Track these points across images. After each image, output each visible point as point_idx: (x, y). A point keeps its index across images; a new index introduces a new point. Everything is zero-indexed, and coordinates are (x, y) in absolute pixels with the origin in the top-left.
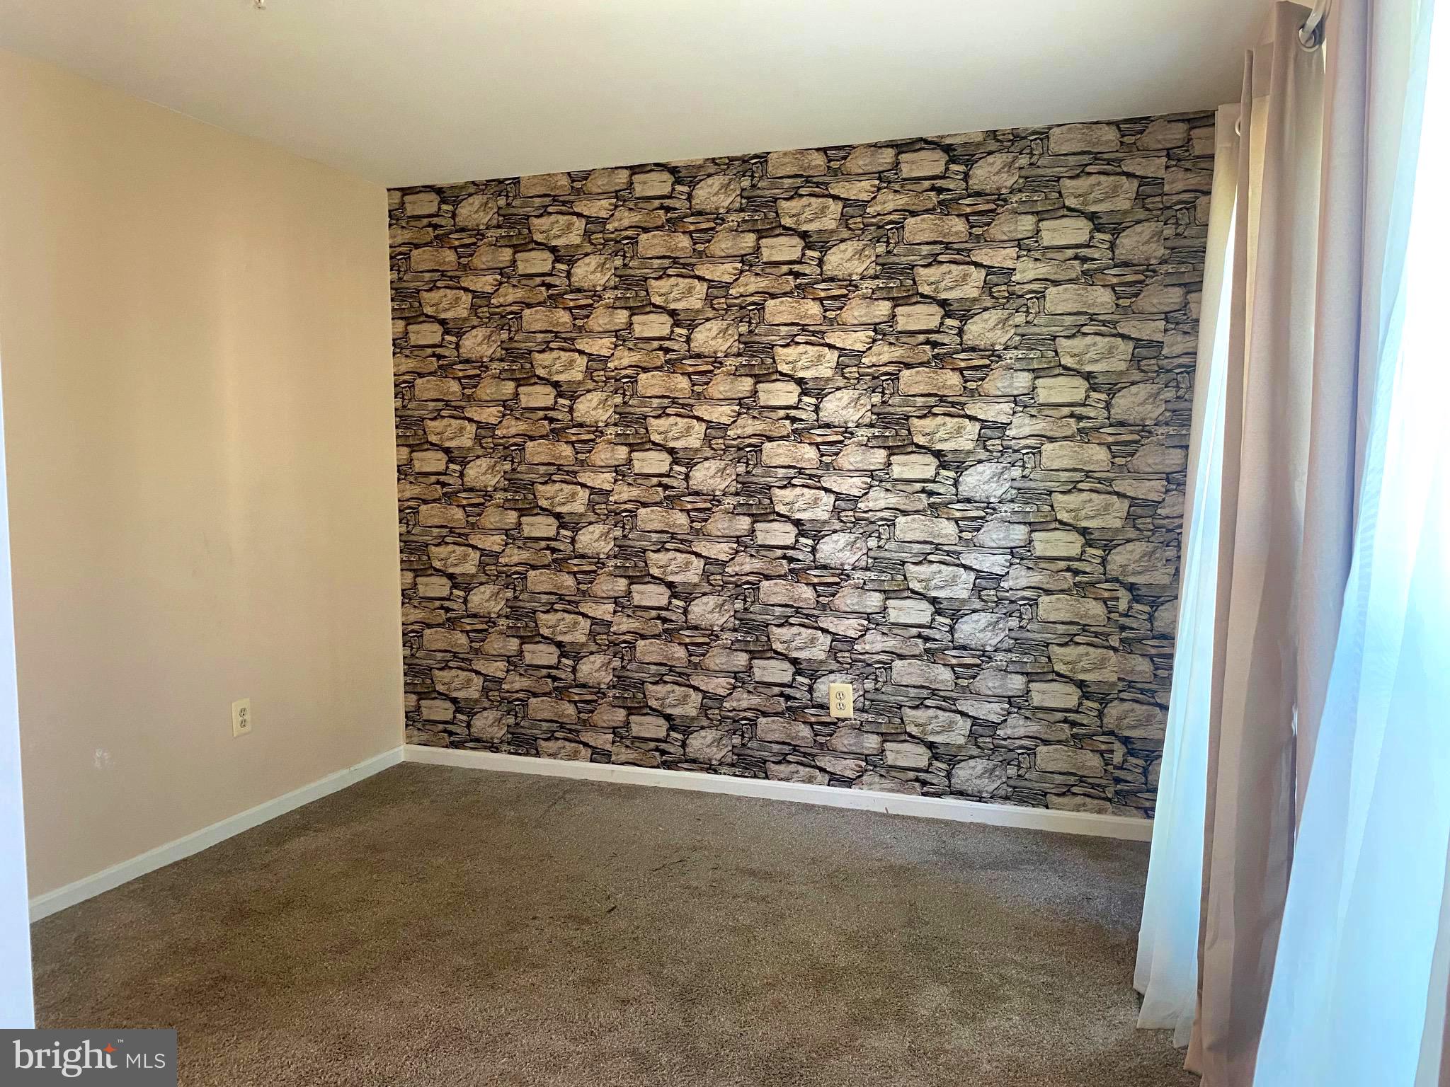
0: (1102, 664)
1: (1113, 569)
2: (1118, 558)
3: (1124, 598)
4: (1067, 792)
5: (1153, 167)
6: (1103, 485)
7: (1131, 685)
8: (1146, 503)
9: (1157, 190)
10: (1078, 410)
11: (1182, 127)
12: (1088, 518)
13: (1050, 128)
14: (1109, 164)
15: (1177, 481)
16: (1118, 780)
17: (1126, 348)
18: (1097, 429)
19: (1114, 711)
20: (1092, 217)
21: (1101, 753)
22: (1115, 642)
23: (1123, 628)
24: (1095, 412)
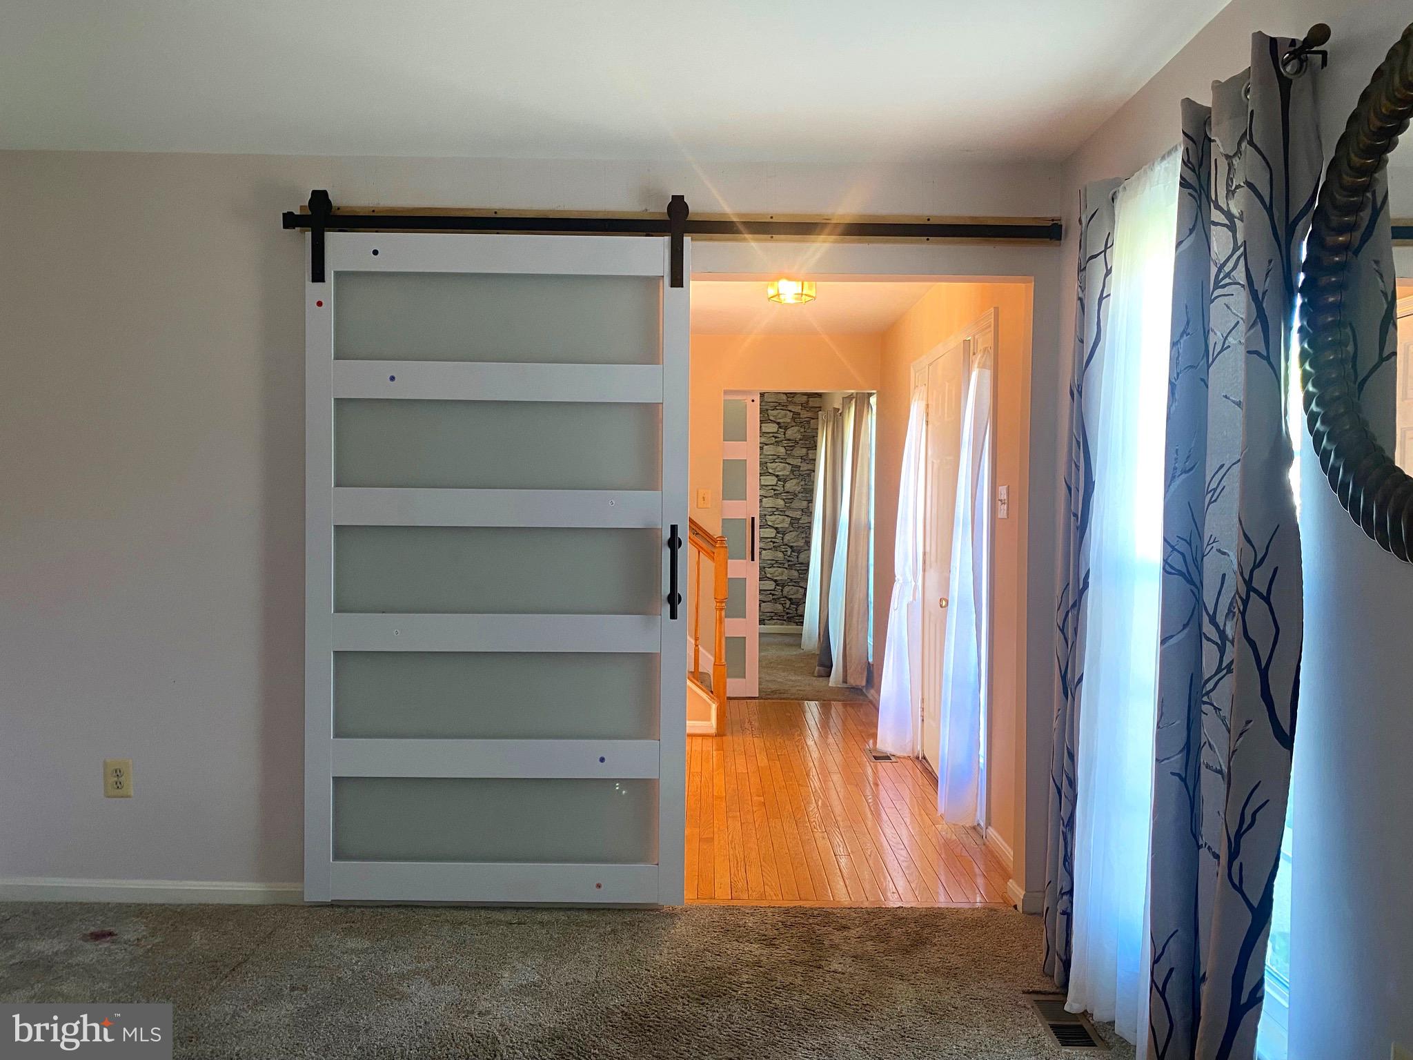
0: (782, 574)
1: (785, 541)
2: (787, 537)
3: (789, 550)
4: (772, 619)
5: (797, 409)
6: (782, 512)
7: (791, 580)
8: (796, 519)
9: (798, 416)
10: (774, 487)
11: (806, 397)
12: (778, 524)
13: (764, 393)
14: (784, 407)
15: (808, 512)
16: (788, 613)
17: (789, 467)
18: (780, 494)
19: (786, 589)
20: (778, 423)
21: (782, 604)
22: (786, 566)
23: (789, 561)
24: (780, 488)
